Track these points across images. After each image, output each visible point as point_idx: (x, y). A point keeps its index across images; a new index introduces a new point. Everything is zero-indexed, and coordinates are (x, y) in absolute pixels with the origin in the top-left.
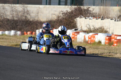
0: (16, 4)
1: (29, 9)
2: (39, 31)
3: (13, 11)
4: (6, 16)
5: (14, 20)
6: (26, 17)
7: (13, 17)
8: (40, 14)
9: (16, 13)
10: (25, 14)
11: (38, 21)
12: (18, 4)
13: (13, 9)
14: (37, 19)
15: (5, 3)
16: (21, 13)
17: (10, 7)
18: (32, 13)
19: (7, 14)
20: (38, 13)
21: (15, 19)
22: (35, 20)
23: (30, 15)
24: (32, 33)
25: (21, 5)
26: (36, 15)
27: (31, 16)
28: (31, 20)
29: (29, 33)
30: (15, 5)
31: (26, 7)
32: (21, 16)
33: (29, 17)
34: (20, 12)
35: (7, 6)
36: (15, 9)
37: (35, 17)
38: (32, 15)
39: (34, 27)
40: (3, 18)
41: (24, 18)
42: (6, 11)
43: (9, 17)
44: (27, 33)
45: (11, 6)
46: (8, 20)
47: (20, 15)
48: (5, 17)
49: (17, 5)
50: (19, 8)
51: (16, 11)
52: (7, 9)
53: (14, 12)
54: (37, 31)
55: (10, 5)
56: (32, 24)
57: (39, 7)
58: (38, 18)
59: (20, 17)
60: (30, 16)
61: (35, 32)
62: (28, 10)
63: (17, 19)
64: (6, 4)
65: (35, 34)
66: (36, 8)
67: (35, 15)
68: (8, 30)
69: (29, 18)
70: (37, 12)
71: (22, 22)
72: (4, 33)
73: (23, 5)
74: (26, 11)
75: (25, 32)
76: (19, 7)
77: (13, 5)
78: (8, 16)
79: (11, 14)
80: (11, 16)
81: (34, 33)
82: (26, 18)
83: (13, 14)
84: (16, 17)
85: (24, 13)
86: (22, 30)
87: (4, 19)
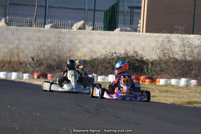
0: (190, 34)
3: (184, 46)
4: (173, 54)
5: (186, 60)
7: (184, 55)
9: (190, 49)
12: (193, 34)
13: (185, 41)
15: (171, 33)
16: (197, 49)
17: (179, 38)
19: (175, 50)
21: (188, 58)
25: (198, 36)
30: (188, 36)
34: (196, 47)
35: (175, 38)
36: (188, 42)
40: (167, 57)
42: (174, 45)
43: (179, 56)
45: (182, 38)
46: (177, 60)
47: (196, 53)
48: (172, 56)
49: (192, 36)
50: (194, 40)
51: (190, 46)
52: (174, 42)
53: (186, 48)
55: (180, 35)
59: (195, 55)
63: (192, 59)
64: (173, 35)
68: (176, 77)
71: (200, 64)
72: (169, 82)
77: (184, 36)
78: (176, 54)
79: (182, 51)
80: (181, 53)
83: (185, 50)
84: (190, 56)
86: (200, 78)
87: (170, 58)
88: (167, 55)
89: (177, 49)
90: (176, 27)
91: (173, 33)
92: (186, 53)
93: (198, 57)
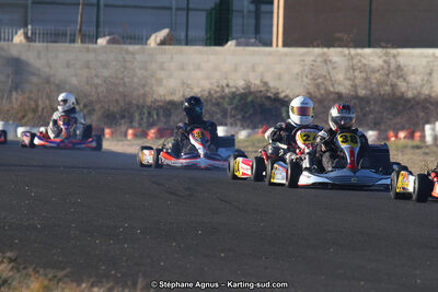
88: (323, 86)
89: (340, 76)
90: (338, 35)
91: (333, 46)
92: (357, 82)
93: (379, 90)
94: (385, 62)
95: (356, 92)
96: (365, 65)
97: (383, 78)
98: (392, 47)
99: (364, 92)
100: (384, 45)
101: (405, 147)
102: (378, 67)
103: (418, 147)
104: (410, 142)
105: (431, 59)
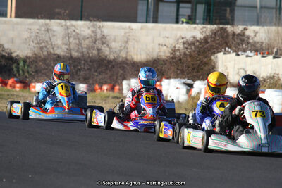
0: (76, 19)
1: (106, 32)
2: (129, 85)
3: (69, 37)
4: (53, 48)
5: (71, 58)
6: (99, 50)
7: (69, 50)
8: (131, 43)
9: (77, 41)
10: (97, 42)
11: (127, 60)
12: (81, 20)
13: (70, 31)
14: (124, 56)
15: (51, 17)
16: (87, 42)
17: (62, 26)
18: (115, 41)
19: (56, 42)
20: (127, 42)
21: (75, 54)
22: (121, 59)
23: (108, 45)
24: (112, 89)
25: (88, 23)
26: (123, 45)
27: (110, 48)
28: (112, 57)
29: (105, 87)
30: (74, 22)
31: (100, 28)
32: (88, 48)
33: (105, 51)
34: (85, 38)
35: (56, 25)
36: (74, 31)
37: (121, 51)
38: (113, 45)
39: (117, 74)
40: (45, 53)
41: (95, 52)
42: (54, 35)
43: (61, 51)
44: (101, 89)
45: (65, 25)
46: (59, 57)
47: (85, 46)
48: (52, 51)
49: (80, 23)
50: (82, 29)
51: (77, 37)
52: (54, 31)
53: (71, 40)
54: (125, 83)
55: (63, 22)
56: (113, 67)
57: (129, 27)
58: (127, 52)
59: (84, 50)
60: (107, 49)
61: (121, 85)
62: (104, 35)
63: (80, 55)
64: (53, 21)
65: (121, 90)
66: (123, 29)
67: (121, 47)
69: (107, 53)
70: (126, 39)
71: (91, 61)
73: (92, 23)
74: (99, 36)
75: (97, 87)
76: (83, 27)
77: (69, 23)
78: (58, 48)
79: (66, 44)
80: (65, 47)
81: (117, 87)
82: (99, 53)
83: (70, 43)
84: (77, 51)
85: (95, 43)
86: (91, 82)
87: (49, 54)
88: (45, 49)
89: (58, 41)
90: (57, 10)
91: (53, 18)
92: (72, 46)
93: (88, 53)
94: (93, 32)
95: (71, 54)
96: (78, 34)
97: (91, 44)
98: (98, 20)
99: (76, 54)
100: (92, 19)
101: (108, 97)
102: (87, 36)
103: (117, 98)
104: (112, 94)
105: (127, 31)
